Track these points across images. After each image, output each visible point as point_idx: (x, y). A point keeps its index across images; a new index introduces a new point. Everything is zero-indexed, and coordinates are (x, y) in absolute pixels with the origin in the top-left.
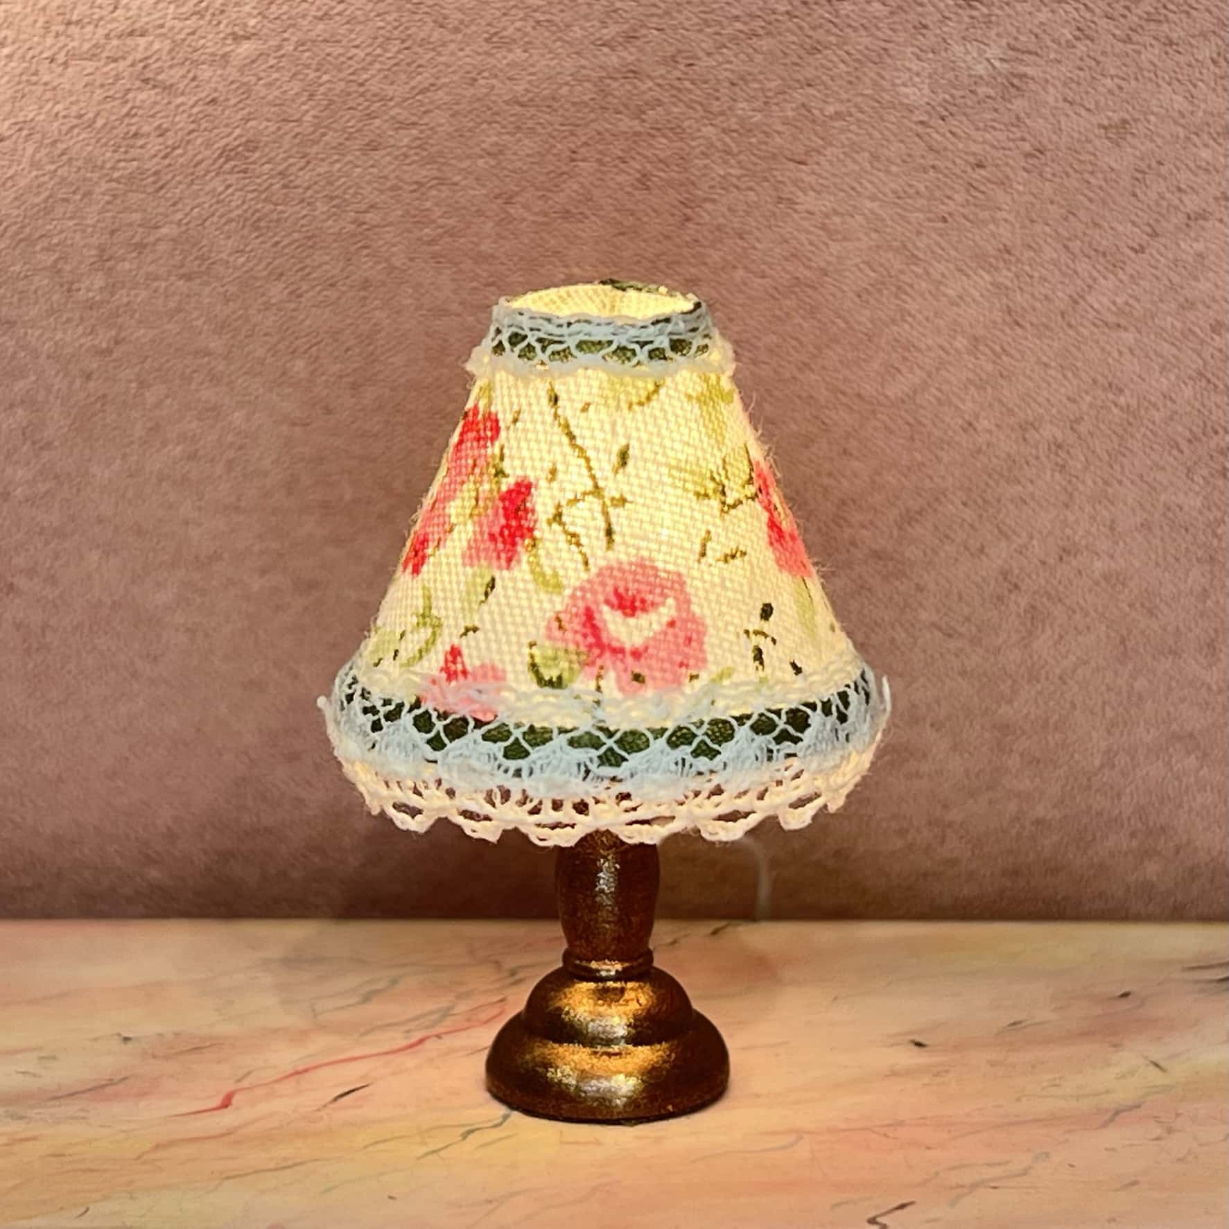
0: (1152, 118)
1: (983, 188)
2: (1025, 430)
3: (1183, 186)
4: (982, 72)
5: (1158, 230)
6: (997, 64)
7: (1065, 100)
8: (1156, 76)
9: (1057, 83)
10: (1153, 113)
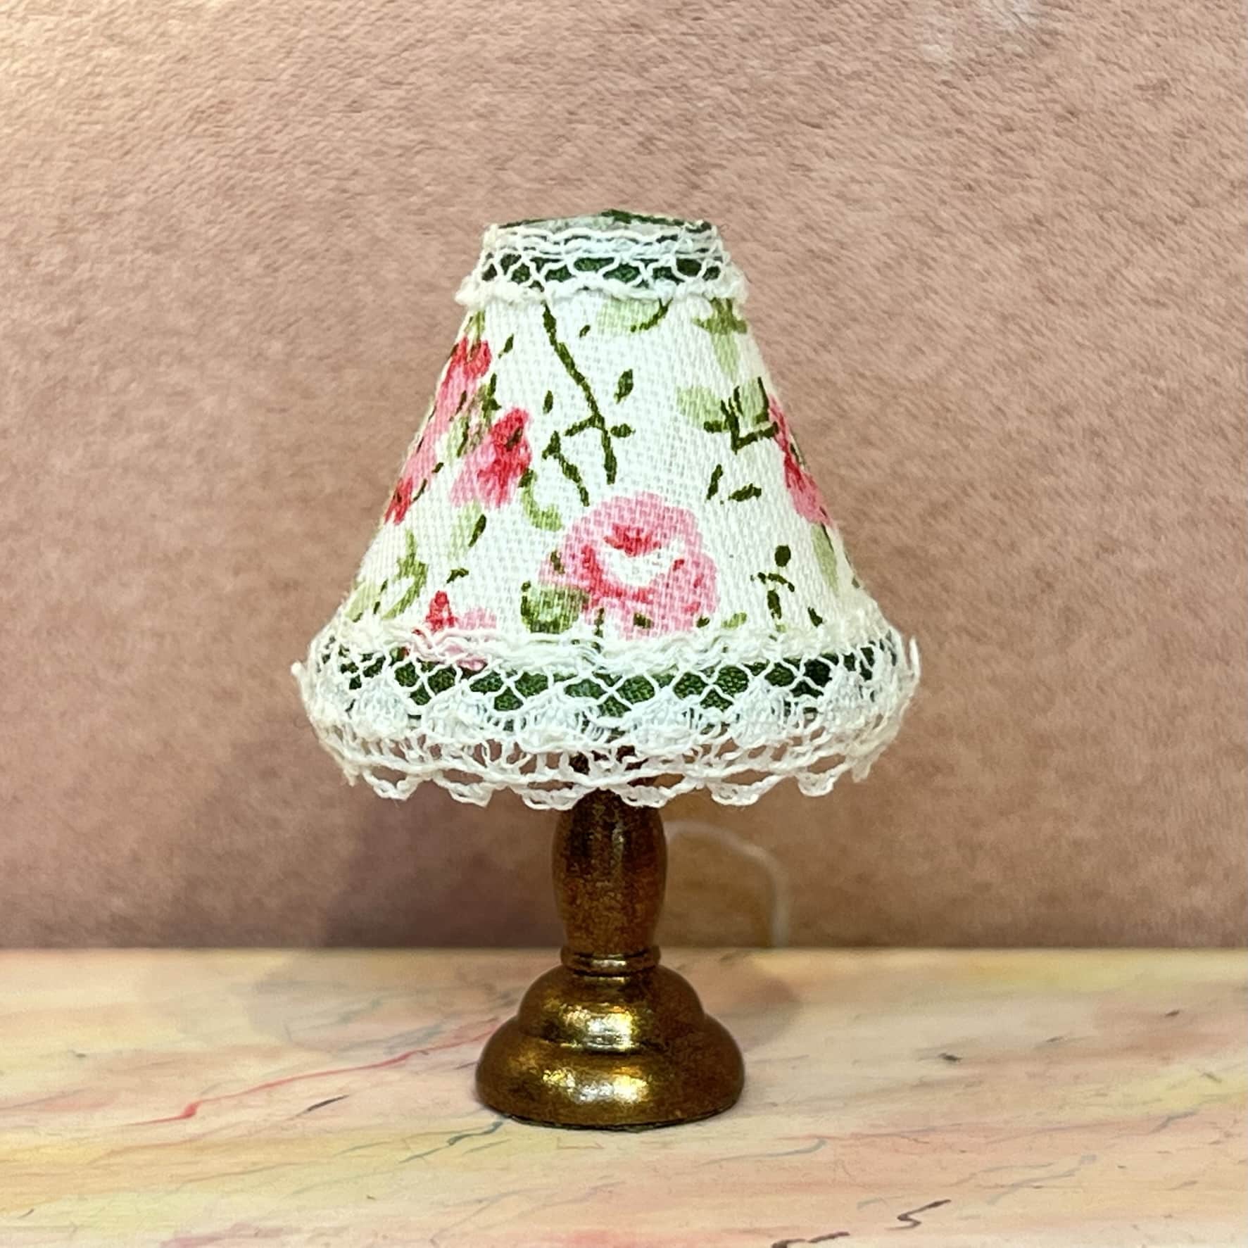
0: (1192, 78)
1: (1011, 153)
2: (1057, 415)
3: (1225, 151)
4: (1011, 29)
5: (1200, 198)
6: (1025, 18)
7: (1100, 59)
8: (1197, 32)
9: (1089, 39)
10: (1192, 72)
